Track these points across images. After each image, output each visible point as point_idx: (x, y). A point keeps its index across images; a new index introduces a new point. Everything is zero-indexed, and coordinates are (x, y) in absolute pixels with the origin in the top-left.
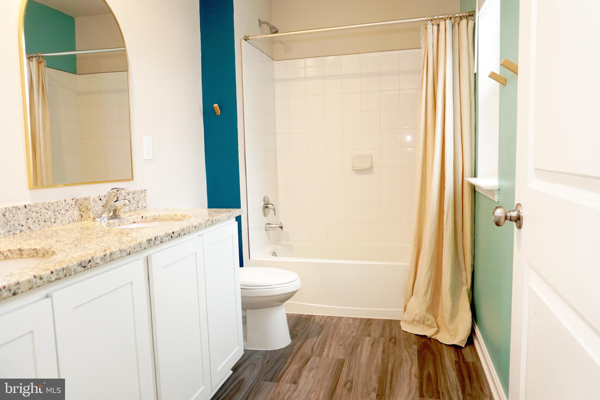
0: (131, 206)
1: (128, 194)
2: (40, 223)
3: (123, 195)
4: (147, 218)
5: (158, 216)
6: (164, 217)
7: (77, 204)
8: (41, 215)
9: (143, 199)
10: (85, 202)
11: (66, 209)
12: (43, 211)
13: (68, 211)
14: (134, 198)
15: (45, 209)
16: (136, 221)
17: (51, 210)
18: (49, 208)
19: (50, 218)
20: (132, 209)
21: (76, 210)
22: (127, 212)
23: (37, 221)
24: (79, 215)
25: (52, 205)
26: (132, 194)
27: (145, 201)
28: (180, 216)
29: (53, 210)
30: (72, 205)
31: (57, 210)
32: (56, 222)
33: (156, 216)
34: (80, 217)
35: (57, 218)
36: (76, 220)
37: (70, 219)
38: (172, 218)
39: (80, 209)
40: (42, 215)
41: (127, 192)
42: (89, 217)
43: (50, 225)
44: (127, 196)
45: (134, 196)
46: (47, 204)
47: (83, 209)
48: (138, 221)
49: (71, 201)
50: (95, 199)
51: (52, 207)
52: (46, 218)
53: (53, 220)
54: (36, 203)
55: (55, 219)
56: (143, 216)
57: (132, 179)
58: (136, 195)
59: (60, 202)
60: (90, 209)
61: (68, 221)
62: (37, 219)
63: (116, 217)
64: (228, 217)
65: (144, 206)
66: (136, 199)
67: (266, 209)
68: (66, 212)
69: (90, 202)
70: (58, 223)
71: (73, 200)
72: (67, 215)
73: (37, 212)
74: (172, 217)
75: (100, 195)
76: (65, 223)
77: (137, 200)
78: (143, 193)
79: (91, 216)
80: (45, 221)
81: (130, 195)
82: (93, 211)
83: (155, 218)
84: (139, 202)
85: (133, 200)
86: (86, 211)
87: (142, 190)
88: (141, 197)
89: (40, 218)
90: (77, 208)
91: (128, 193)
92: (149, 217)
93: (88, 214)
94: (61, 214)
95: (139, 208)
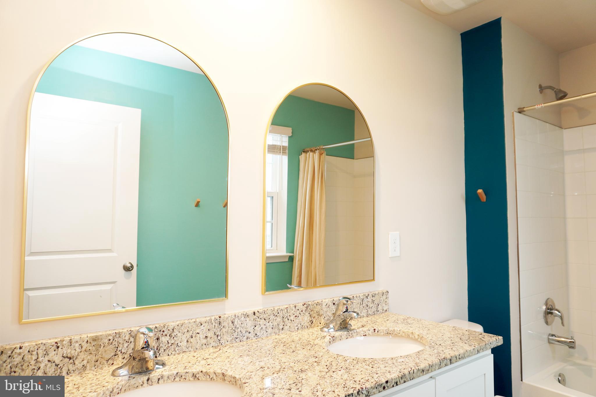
0: (369, 310)
1: (367, 297)
2: (267, 330)
3: (361, 299)
4: (380, 332)
5: (393, 330)
6: (399, 333)
7: (308, 310)
8: (268, 322)
9: (384, 302)
10: (317, 307)
11: (295, 315)
12: (272, 317)
13: (298, 317)
14: (373, 301)
15: (274, 315)
16: (367, 334)
17: (280, 317)
18: (278, 314)
19: (278, 324)
20: (371, 313)
21: (306, 316)
22: (363, 317)
23: (264, 328)
24: (309, 322)
25: (282, 312)
26: (372, 297)
27: (386, 304)
28: (418, 337)
29: (282, 317)
30: (302, 311)
31: (286, 317)
32: (284, 328)
33: (390, 330)
34: (310, 323)
35: (286, 324)
36: (306, 327)
37: (299, 325)
38: (408, 336)
39: (311, 315)
40: (270, 323)
41: (365, 295)
42: (320, 323)
43: (277, 331)
44: (365, 299)
45: (374, 299)
46: (276, 311)
47: (314, 315)
48: (369, 334)
49: (302, 307)
50: (329, 303)
51: (281, 314)
52: (274, 325)
53: (281, 327)
54: (266, 310)
55: (284, 325)
56: (376, 329)
57: (374, 279)
58: (376, 298)
59: (290, 308)
60: (322, 314)
61: (297, 328)
62: (265, 326)
63: (346, 328)
64: (478, 351)
65: (385, 309)
66: (376, 302)
67: (550, 315)
68: (295, 318)
69: (322, 306)
70: (286, 330)
71: (303, 305)
72: (296, 321)
73: (266, 319)
74: (408, 334)
75: (334, 299)
76: (294, 330)
77: (376, 304)
78: (385, 295)
79: (323, 322)
80: (272, 328)
81: (368, 298)
82: (325, 316)
83: (389, 332)
84: (380, 306)
85: (372, 303)
86: (317, 317)
87: (383, 291)
88: (382, 300)
89: (268, 324)
90: (307, 314)
91: (367, 295)
92: (382, 331)
93: (319, 320)
94: (290, 321)
95: (379, 312)
